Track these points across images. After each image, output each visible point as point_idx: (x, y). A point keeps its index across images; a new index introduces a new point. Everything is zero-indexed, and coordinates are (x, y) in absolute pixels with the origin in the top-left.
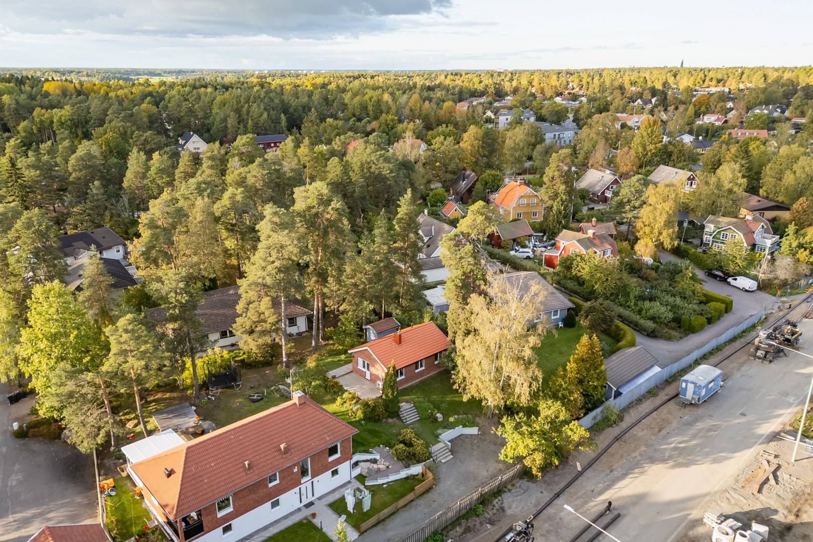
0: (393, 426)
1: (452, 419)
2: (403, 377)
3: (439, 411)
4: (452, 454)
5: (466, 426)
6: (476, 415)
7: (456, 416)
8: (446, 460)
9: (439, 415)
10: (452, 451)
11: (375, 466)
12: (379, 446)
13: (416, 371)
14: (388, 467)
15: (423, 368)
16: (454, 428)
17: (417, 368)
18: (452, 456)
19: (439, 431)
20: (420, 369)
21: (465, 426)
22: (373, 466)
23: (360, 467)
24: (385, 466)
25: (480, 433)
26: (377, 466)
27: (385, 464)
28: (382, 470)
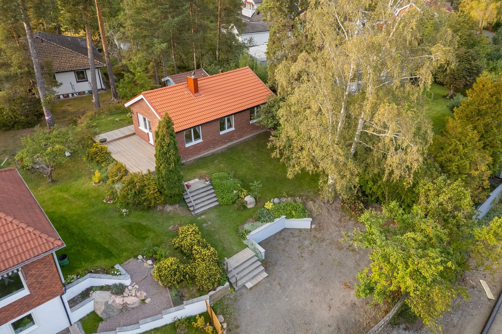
0: (172, 218)
1: (269, 205)
2: (200, 141)
3: (250, 191)
4: (266, 270)
5: (292, 217)
6: (308, 198)
7: (276, 200)
8: (255, 282)
9: (249, 199)
10: (267, 264)
11: (119, 300)
12: (136, 257)
13: (222, 133)
14: (143, 301)
15: (233, 129)
16: (271, 220)
17: (222, 129)
18: (265, 275)
19: (247, 226)
20: (227, 131)
21: (289, 216)
22: (114, 299)
23: (93, 301)
24: (138, 299)
25: (313, 226)
26: (123, 300)
27: (138, 294)
28: (132, 306)
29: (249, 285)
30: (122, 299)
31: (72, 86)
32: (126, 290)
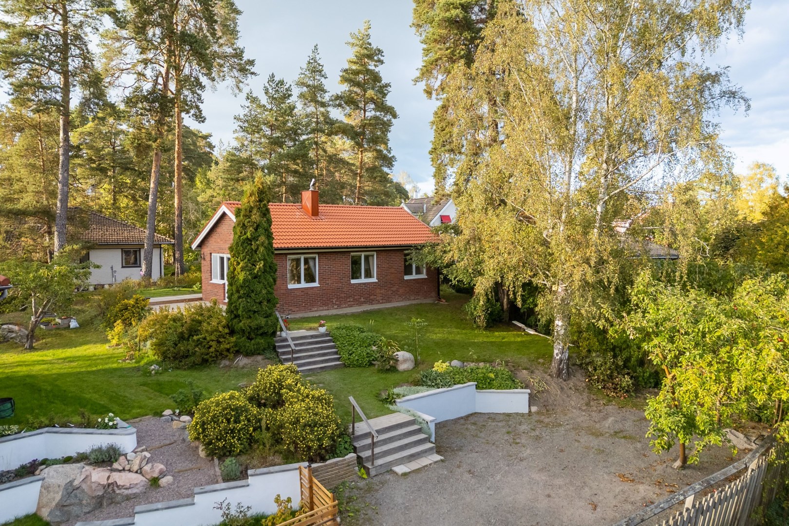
1: (441, 366)
2: (316, 285)
4: (439, 452)
5: (490, 385)
6: (518, 365)
7: (456, 363)
8: (414, 465)
9: (402, 355)
11: (99, 476)
12: (158, 412)
13: (354, 282)
14: (155, 481)
15: (374, 280)
16: (448, 385)
17: (355, 274)
18: (438, 458)
20: (363, 280)
21: (484, 384)
22: (88, 473)
23: (41, 482)
24: (144, 479)
25: (534, 409)
26: (109, 478)
27: (147, 468)
28: (126, 492)
29: (400, 469)
30: (107, 474)
31: (113, 272)
32: (122, 459)
